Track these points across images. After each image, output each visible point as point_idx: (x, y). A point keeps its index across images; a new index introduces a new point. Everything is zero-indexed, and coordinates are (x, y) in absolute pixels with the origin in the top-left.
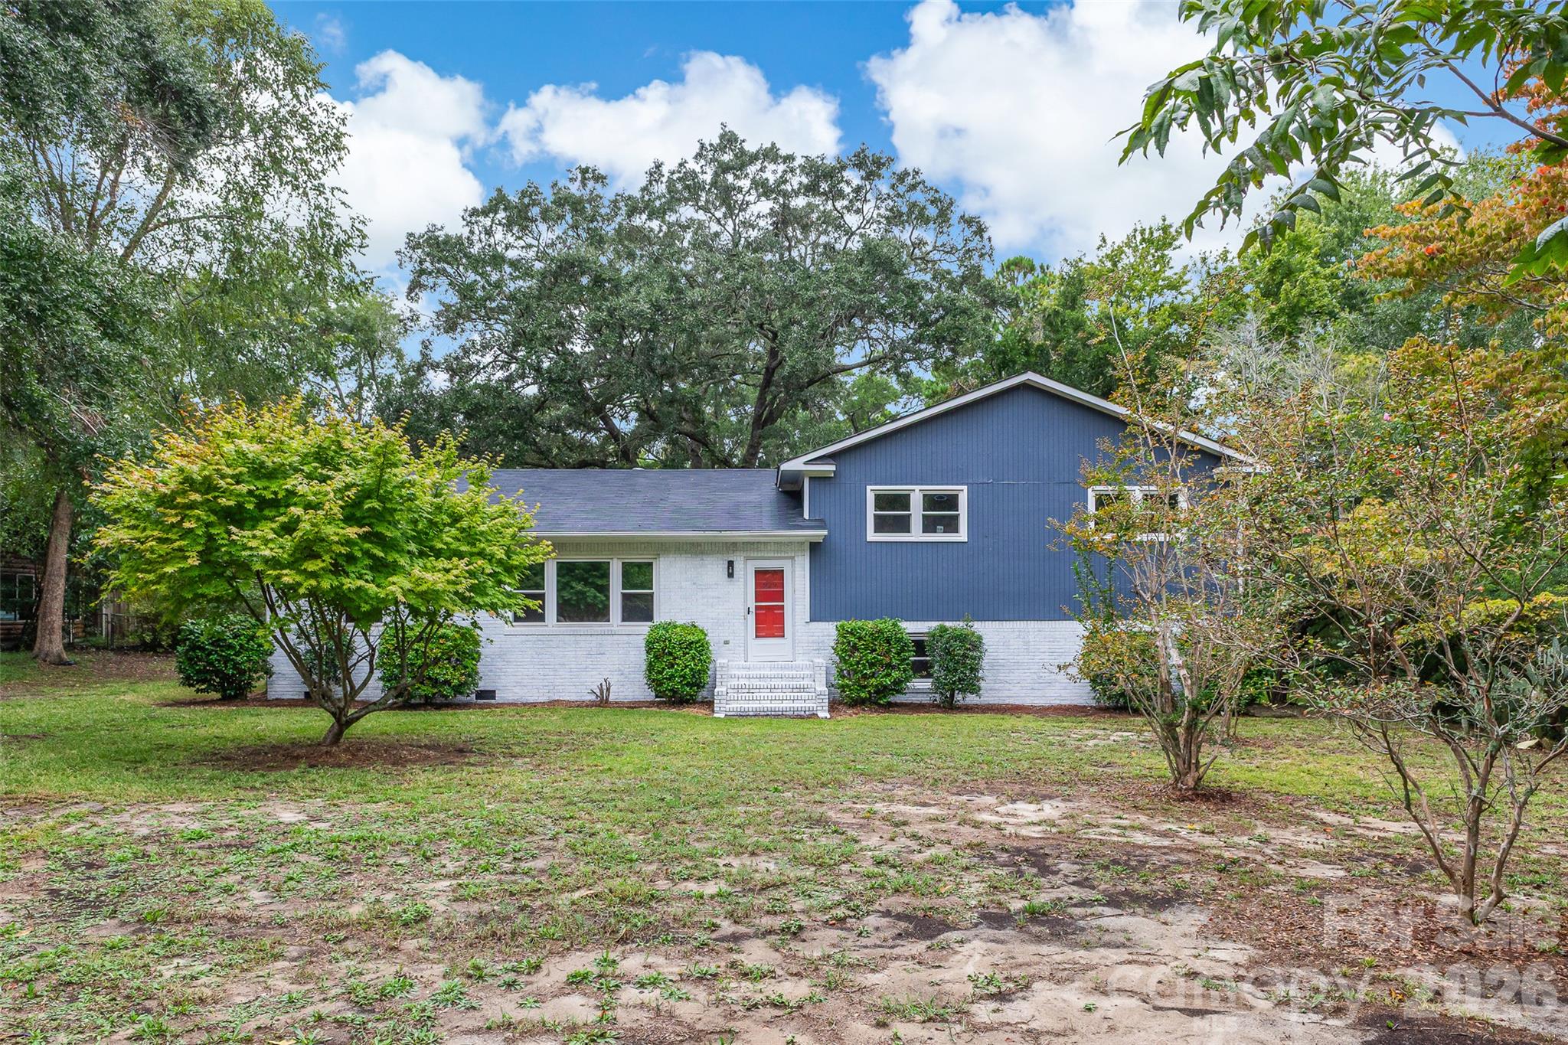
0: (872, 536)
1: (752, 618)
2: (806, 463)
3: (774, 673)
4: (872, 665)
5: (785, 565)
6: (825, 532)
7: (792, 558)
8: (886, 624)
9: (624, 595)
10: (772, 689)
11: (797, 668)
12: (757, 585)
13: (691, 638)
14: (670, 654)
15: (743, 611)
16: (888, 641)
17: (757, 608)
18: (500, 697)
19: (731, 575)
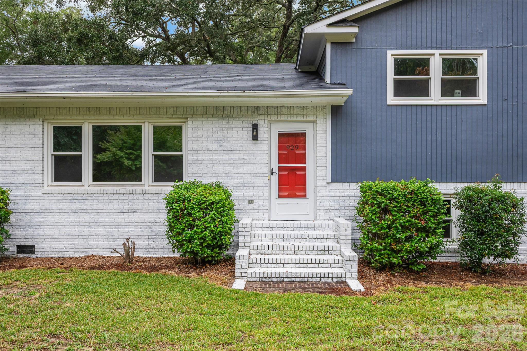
0: (392, 100)
1: (275, 179)
2: (330, 25)
3: (296, 232)
4: (405, 228)
5: (308, 128)
6: (349, 92)
7: (314, 122)
8: (415, 185)
9: (155, 157)
10: (296, 251)
11: (319, 228)
12: (280, 148)
13: (212, 198)
14: (190, 214)
15: (267, 173)
16: (423, 203)
17: (280, 169)
18: (40, 252)
19: (255, 138)
